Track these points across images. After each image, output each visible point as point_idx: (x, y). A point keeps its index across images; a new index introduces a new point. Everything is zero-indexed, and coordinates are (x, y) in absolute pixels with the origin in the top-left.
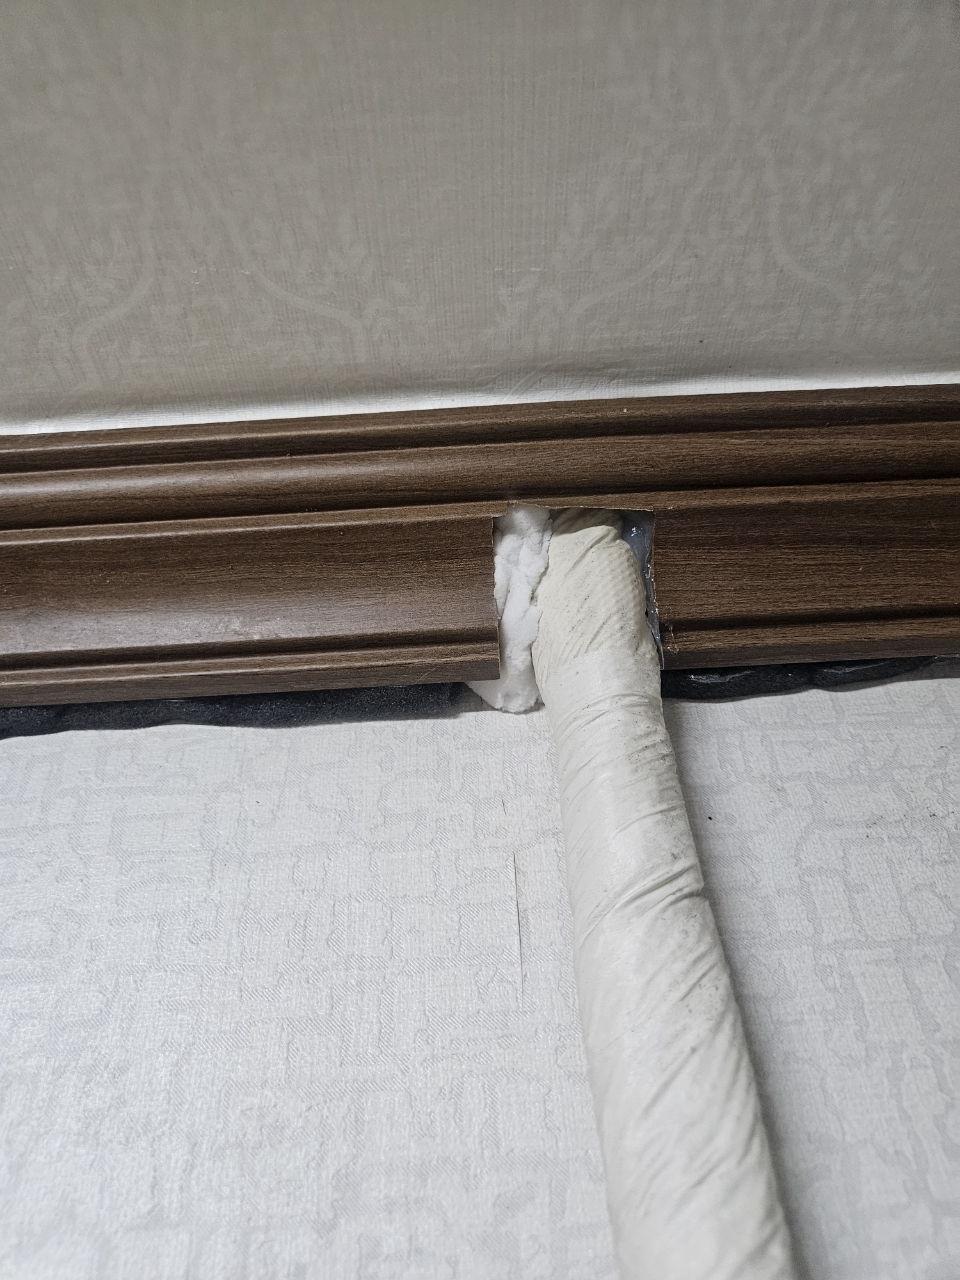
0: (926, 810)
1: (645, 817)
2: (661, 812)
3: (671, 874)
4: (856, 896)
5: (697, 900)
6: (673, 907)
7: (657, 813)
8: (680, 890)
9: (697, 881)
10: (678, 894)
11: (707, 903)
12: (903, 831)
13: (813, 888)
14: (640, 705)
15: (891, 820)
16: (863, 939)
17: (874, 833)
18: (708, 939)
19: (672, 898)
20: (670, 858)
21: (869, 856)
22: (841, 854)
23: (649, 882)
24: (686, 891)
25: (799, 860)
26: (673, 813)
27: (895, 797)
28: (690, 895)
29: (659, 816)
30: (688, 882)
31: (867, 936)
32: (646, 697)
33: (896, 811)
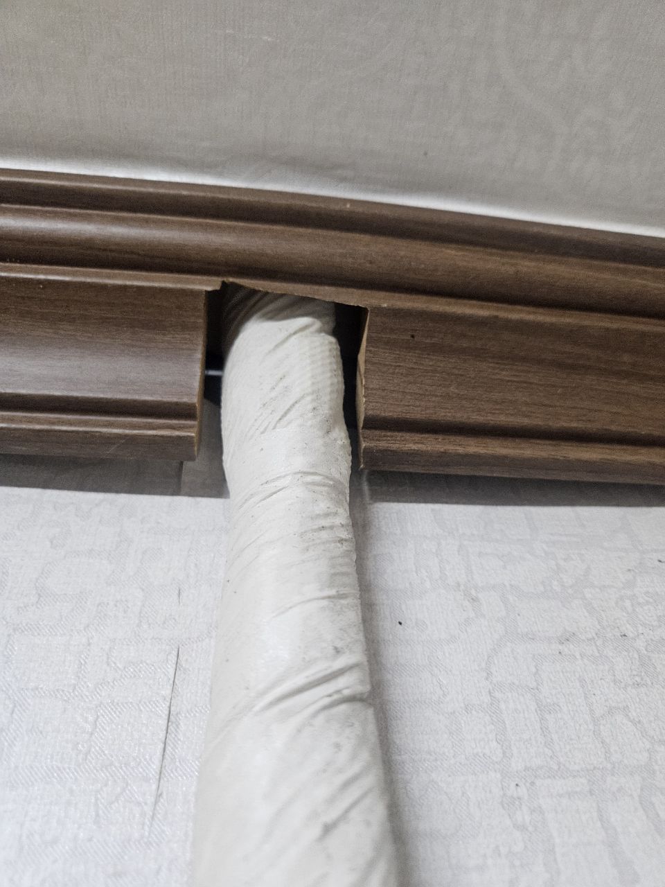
0: (617, 630)
1: (309, 601)
2: (329, 597)
3: (329, 671)
4: (547, 716)
5: (358, 706)
6: (326, 713)
7: (323, 598)
8: (338, 692)
9: (362, 682)
10: (336, 697)
11: (370, 712)
12: (596, 651)
13: (503, 706)
14: (324, 486)
15: (583, 638)
16: (556, 767)
17: (566, 650)
18: (365, 756)
19: (327, 701)
20: (332, 651)
21: (561, 674)
22: (534, 670)
23: (301, 680)
24: (347, 692)
25: (489, 674)
26: (344, 602)
27: (586, 614)
28: (351, 699)
29: (325, 603)
30: (349, 683)
31: (559, 764)
32: (331, 479)
33: (588, 629)
